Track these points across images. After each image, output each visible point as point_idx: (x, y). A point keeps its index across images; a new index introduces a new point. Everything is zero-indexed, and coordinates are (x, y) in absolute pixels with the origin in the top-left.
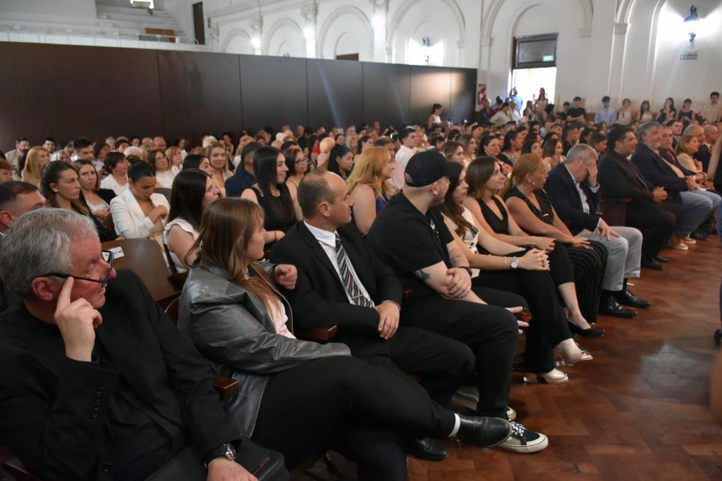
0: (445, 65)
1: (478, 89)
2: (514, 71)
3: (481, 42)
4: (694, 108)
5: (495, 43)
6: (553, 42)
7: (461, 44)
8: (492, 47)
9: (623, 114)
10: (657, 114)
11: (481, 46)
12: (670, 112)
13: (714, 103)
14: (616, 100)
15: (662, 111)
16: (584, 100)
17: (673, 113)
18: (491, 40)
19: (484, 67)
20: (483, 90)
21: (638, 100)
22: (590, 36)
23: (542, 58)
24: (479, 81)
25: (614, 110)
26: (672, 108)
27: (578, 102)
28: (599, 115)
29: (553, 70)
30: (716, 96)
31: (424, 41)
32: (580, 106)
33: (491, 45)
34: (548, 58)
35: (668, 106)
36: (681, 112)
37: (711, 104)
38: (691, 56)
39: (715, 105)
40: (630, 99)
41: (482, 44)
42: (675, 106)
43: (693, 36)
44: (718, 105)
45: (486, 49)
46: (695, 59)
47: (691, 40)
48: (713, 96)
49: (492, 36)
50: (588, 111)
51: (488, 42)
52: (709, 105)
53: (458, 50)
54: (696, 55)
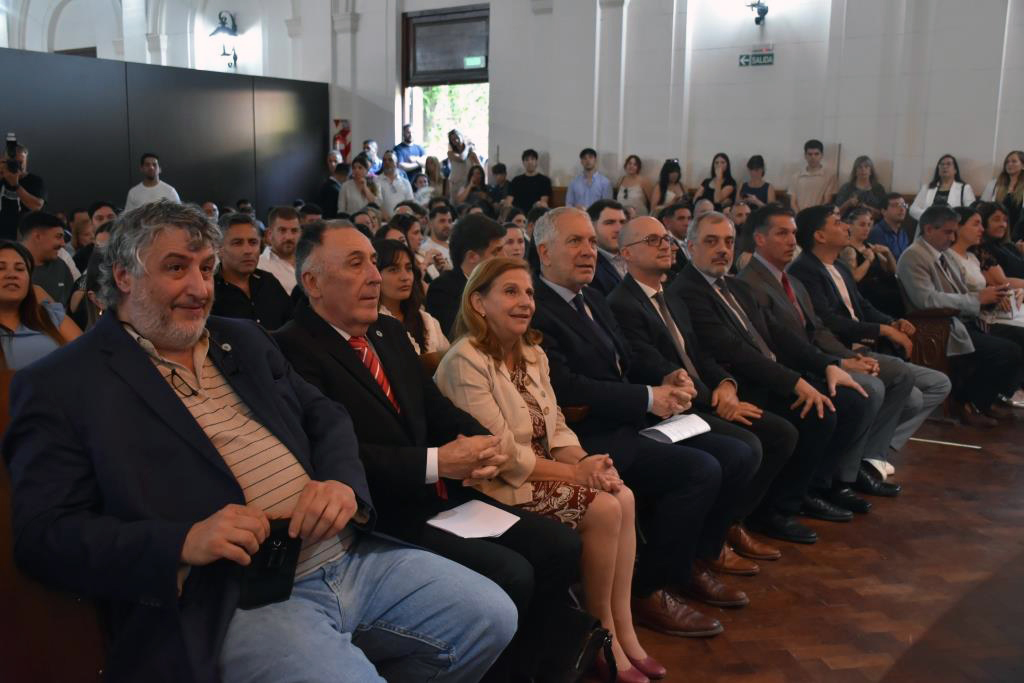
0: (268, 74)
1: (334, 130)
2: (408, 90)
3: (333, 22)
4: (774, 178)
5: (363, 24)
6: (481, 25)
7: (294, 27)
8: (359, 35)
9: (626, 191)
10: (696, 190)
11: (334, 33)
12: (723, 186)
13: (813, 165)
14: (610, 157)
15: (706, 183)
16: (547, 157)
17: (728, 189)
18: (355, 18)
19: (343, 81)
20: (344, 133)
21: (656, 157)
22: (549, 11)
23: (462, 62)
24: (335, 113)
25: (606, 181)
26: (728, 179)
27: (532, 161)
28: (574, 193)
29: (483, 89)
30: (816, 150)
31: (223, 22)
32: (539, 170)
33: (354, 30)
34: (473, 62)
35: (719, 172)
36: (745, 186)
37: (807, 169)
38: (760, 57)
39: (818, 172)
40: (641, 157)
41: (336, 27)
42: (734, 174)
43: (763, 11)
44: (821, 171)
45: (344, 39)
46: (771, 63)
47: (758, 21)
48: (810, 151)
49: (358, 10)
50: (557, 183)
51: (348, 24)
52: (805, 172)
53: (290, 40)
54: (772, 55)
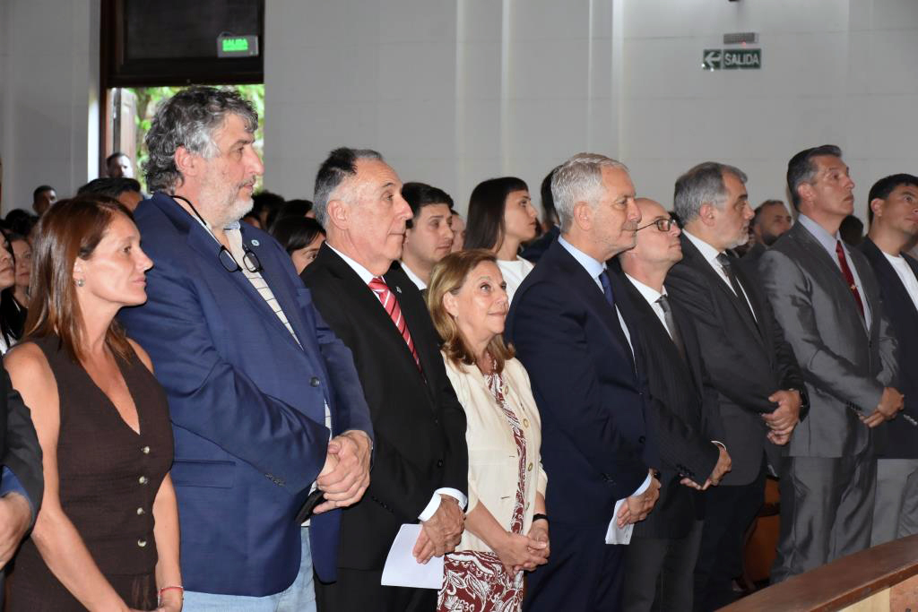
23: (215, 46)
34: (234, 46)
38: (738, 54)
46: (756, 66)
54: (757, 52)
